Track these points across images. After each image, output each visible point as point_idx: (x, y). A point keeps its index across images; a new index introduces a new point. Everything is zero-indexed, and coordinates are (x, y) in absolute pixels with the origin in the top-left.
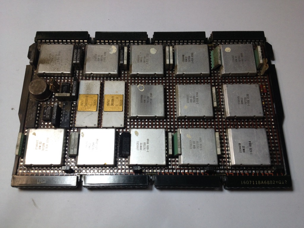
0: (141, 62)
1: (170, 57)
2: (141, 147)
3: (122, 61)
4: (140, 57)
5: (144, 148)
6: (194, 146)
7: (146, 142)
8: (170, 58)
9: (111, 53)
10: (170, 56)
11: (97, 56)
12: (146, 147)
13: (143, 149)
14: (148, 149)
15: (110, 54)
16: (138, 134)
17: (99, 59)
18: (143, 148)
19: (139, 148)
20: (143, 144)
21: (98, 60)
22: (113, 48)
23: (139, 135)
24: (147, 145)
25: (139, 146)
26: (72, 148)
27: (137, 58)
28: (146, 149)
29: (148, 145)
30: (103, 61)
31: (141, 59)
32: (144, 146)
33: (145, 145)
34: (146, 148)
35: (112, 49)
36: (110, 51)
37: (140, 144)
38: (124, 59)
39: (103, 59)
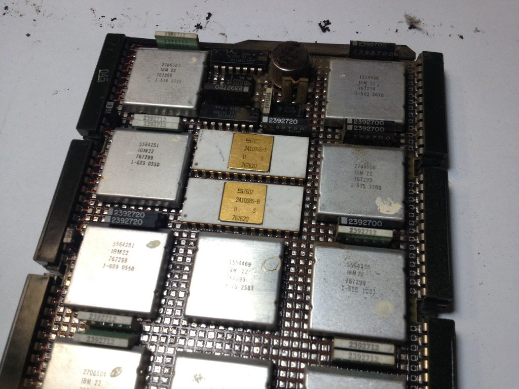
0: (349, 273)
1: (357, 353)
2: (120, 252)
3: (348, 222)
4: (365, 271)
5: (115, 259)
6: (89, 382)
7: (129, 264)
8: (353, 353)
9: (378, 201)
10: (361, 354)
11: (369, 170)
12: (116, 263)
13: (113, 255)
14: (110, 266)
15: (374, 199)
16: (151, 247)
17: (361, 173)
18: (116, 255)
19: (118, 248)
20: (125, 257)
21: (356, 173)
22: (393, 205)
23: (148, 248)
24: (121, 264)
25: (123, 248)
26: (147, 118)
27: (359, 263)
28: (111, 262)
29: (120, 267)
30: (356, 183)
31: (357, 274)
32: (118, 259)
33: (121, 261)
34: (113, 263)
35: (390, 204)
36: (384, 199)
37: (126, 249)
38: (354, 228)
39: (360, 183)
